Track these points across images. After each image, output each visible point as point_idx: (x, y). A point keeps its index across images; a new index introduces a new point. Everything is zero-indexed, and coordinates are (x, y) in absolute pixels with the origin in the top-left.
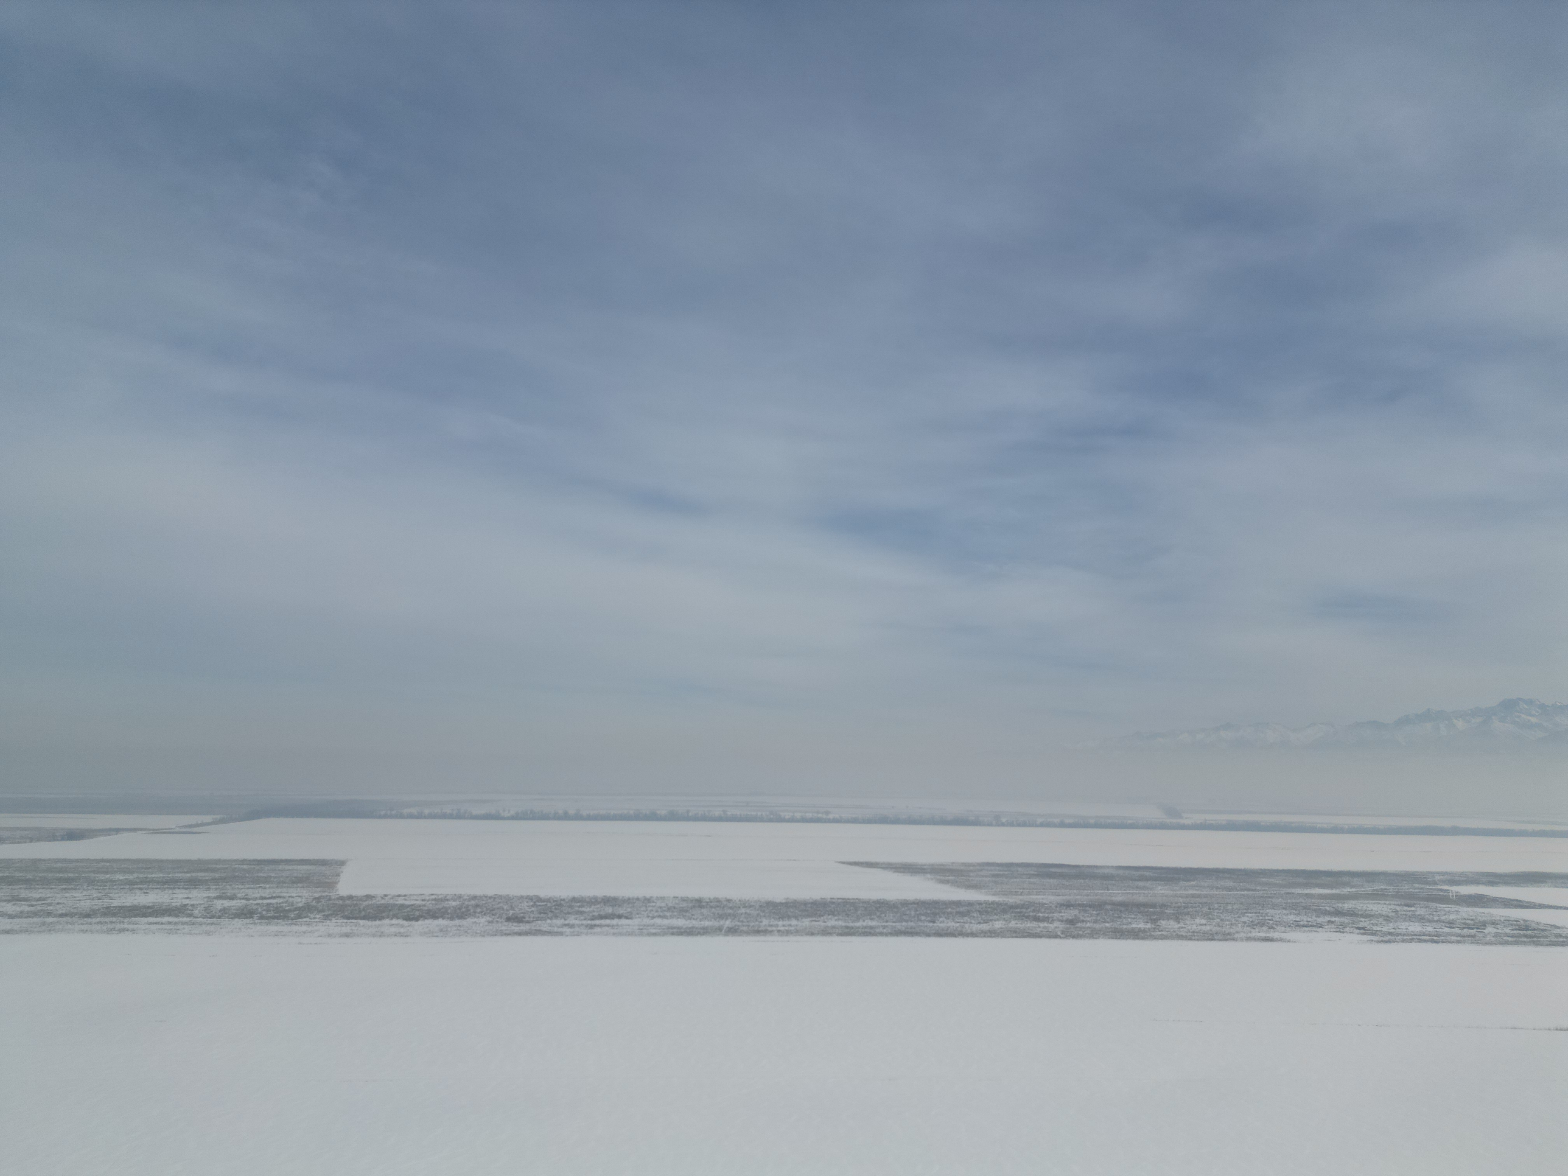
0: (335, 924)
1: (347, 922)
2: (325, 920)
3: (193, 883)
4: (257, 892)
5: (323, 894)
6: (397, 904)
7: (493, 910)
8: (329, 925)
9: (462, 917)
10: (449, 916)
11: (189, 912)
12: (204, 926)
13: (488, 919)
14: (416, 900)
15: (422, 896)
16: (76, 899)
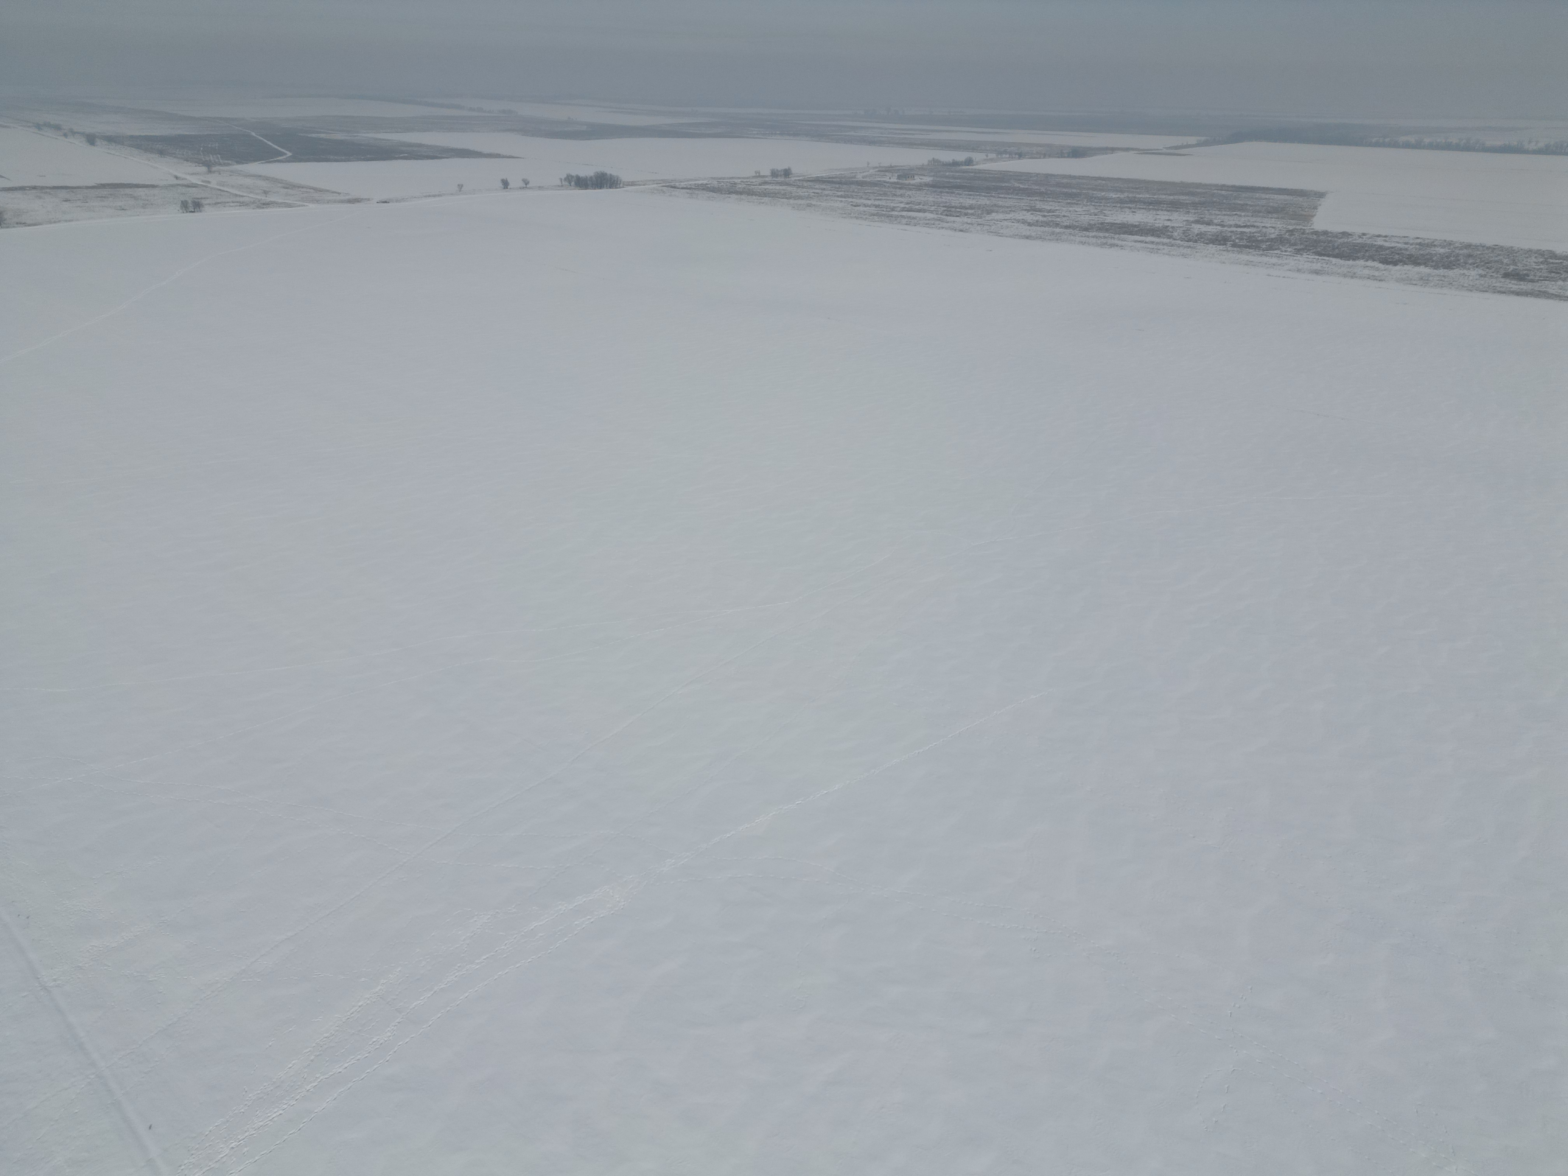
0: (1305, 259)
1: (1318, 259)
2: (1296, 254)
3: (1175, 206)
4: (1232, 219)
5: (1298, 227)
6: (1375, 245)
7: (1488, 263)
8: (1299, 260)
9: (1449, 266)
10: (1434, 264)
11: (1169, 233)
12: (1181, 248)
13: (1481, 272)
14: (1398, 243)
15: (1406, 238)
16: (1078, 213)
